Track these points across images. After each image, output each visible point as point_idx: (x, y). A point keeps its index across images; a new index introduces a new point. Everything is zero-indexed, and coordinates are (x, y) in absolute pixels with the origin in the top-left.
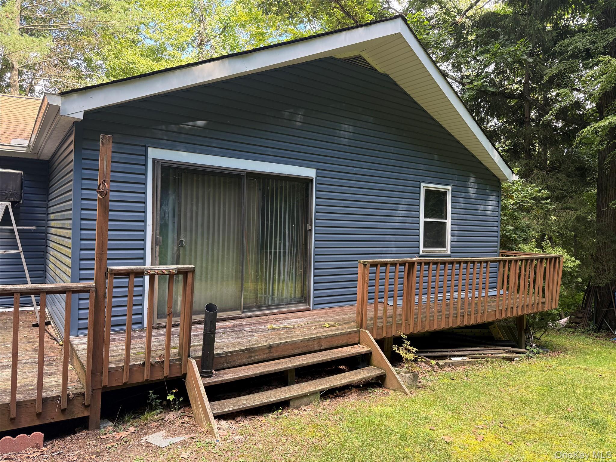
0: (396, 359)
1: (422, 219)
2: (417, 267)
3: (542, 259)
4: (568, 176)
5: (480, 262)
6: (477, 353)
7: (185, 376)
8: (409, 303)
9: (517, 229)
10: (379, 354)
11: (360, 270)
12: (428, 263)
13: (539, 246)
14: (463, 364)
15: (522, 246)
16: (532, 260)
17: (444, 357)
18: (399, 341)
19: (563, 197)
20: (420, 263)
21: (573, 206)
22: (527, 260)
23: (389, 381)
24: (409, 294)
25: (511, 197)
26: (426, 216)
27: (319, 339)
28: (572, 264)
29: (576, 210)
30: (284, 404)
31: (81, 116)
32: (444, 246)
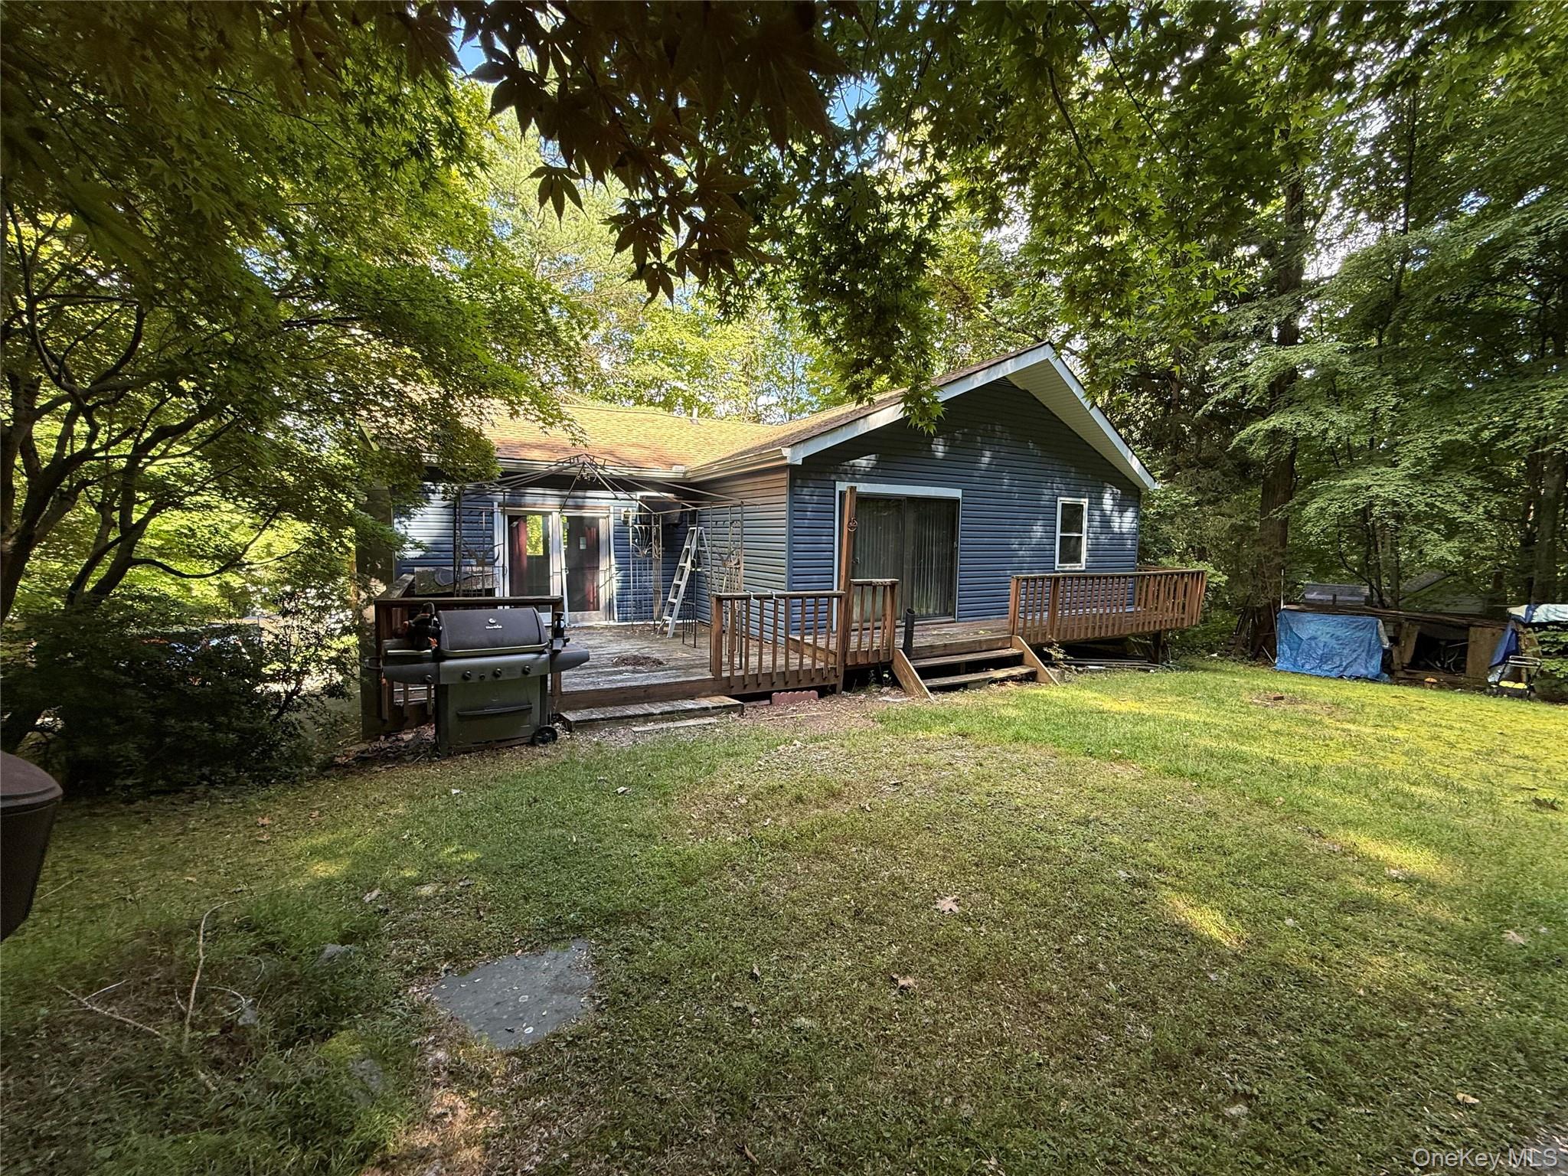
0: (1046, 658)
1: (1059, 534)
2: (1061, 582)
3: (1183, 574)
4: (1225, 474)
5: (1119, 577)
6: (1114, 664)
7: (892, 662)
8: (1053, 615)
9: (1156, 541)
10: (1030, 655)
11: (1013, 585)
12: (1071, 578)
13: (1182, 560)
14: (1100, 671)
15: (1164, 560)
16: (1172, 574)
17: (1082, 666)
18: (1050, 645)
19: (1218, 500)
20: (1064, 578)
21: (1228, 511)
22: (1167, 575)
23: (1040, 677)
24: (1054, 607)
25: (1152, 505)
26: (1062, 531)
27: (980, 642)
28: (1217, 580)
29: (1230, 517)
30: (965, 686)
31: (800, 462)
32: (1079, 561)
